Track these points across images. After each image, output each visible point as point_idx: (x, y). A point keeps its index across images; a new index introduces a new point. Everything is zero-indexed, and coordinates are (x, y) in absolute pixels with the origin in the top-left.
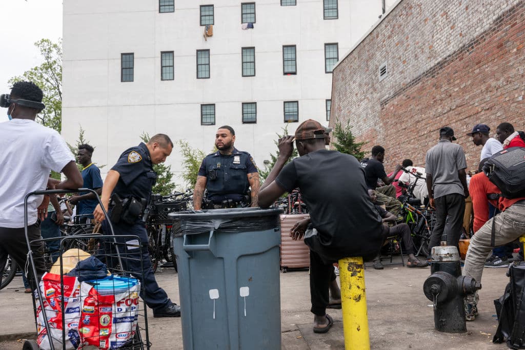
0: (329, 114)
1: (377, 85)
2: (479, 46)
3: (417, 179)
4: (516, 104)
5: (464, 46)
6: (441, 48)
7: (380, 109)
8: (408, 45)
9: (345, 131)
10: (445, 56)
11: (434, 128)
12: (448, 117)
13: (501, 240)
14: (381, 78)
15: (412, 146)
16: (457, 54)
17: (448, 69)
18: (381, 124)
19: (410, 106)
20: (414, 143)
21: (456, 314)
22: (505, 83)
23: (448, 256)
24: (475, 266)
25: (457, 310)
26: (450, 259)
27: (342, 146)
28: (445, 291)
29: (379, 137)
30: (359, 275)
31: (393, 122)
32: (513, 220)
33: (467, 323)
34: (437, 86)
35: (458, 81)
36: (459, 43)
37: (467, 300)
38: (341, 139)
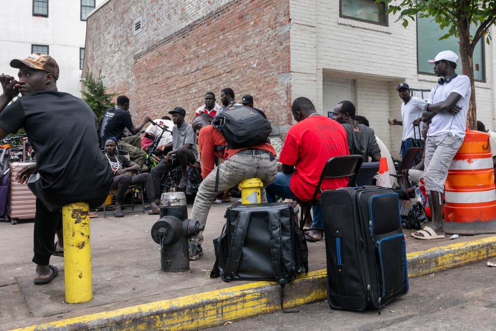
0: (82, 63)
1: (132, 39)
2: (224, 15)
3: (164, 131)
4: (251, 70)
5: (212, 13)
6: (192, 12)
7: (133, 62)
8: (162, 5)
9: (96, 81)
10: (195, 20)
11: (183, 86)
12: (195, 76)
13: (224, 185)
14: (135, 33)
15: (162, 101)
16: (205, 20)
17: (197, 32)
18: (134, 77)
19: (162, 62)
20: (164, 98)
21: (180, 254)
22: (243, 51)
23: (176, 201)
24: (201, 210)
25: (182, 250)
26: (177, 204)
27: (92, 95)
28: (171, 234)
29: (131, 90)
30: (83, 221)
31: (145, 76)
32: (233, 167)
33: (191, 262)
34: (187, 47)
35: (205, 44)
36: (207, 9)
37: (191, 241)
38: (92, 89)
